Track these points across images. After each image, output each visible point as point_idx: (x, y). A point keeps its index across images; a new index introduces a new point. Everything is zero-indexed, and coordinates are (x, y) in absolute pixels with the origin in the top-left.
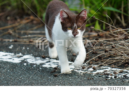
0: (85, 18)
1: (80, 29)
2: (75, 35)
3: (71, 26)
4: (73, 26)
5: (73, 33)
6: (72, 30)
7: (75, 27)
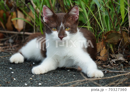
0: (77, 17)
1: (68, 31)
2: (61, 38)
3: (57, 27)
4: (59, 26)
5: (59, 35)
6: (58, 32)
7: (62, 28)
